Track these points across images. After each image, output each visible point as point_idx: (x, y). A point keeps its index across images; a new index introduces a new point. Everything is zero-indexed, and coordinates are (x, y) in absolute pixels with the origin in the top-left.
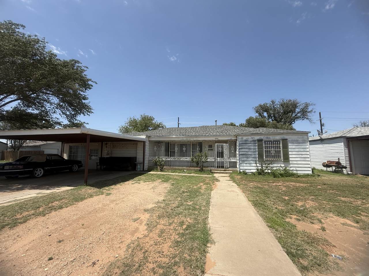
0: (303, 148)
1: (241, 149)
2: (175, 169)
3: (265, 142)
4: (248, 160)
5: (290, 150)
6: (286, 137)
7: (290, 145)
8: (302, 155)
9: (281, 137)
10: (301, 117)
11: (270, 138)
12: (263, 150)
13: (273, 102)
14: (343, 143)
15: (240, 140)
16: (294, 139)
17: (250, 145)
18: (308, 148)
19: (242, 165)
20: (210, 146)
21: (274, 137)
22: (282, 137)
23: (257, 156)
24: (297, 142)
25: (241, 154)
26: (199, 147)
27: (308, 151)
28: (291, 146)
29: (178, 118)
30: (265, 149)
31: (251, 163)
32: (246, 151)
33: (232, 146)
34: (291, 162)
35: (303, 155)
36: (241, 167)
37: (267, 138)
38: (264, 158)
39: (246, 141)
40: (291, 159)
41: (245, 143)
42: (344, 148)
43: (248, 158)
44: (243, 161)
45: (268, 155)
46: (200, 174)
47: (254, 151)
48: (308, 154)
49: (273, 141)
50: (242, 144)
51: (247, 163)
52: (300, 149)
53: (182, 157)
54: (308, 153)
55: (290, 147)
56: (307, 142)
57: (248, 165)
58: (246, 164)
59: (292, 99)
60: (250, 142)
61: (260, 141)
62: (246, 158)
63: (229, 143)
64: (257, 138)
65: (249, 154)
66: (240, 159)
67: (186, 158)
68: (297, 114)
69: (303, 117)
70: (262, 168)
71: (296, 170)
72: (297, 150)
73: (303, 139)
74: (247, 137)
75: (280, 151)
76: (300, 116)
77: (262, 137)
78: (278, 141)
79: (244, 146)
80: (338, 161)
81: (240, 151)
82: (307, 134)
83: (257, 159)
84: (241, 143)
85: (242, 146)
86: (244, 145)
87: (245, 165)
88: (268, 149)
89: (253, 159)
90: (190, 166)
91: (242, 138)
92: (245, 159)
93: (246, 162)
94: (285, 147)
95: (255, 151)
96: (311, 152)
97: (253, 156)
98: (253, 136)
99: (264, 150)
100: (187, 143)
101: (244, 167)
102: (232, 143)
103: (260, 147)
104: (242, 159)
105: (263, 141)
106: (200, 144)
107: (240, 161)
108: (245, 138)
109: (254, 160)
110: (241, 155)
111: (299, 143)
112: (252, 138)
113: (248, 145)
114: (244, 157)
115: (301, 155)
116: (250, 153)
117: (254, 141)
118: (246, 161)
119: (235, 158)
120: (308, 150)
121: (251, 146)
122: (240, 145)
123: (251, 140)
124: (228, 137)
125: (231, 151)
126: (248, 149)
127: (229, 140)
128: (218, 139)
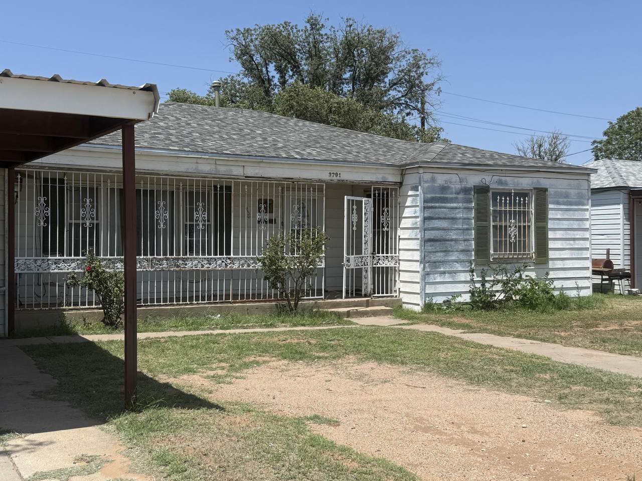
0: (577, 220)
3: (495, 195)
4: (449, 261)
5: (550, 225)
6: (545, 183)
7: (553, 209)
8: (574, 239)
9: (532, 182)
11: (506, 184)
12: (490, 226)
14: (621, 206)
15: (426, 185)
16: (564, 190)
17: (455, 205)
18: (587, 219)
19: (431, 278)
20: (268, 206)
21: (516, 180)
22: (535, 180)
23: (471, 245)
24: (565, 200)
25: (430, 240)
27: (586, 230)
28: (554, 213)
30: (493, 221)
31: (455, 272)
32: (444, 229)
33: (383, 206)
34: (551, 264)
35: (577, 242)
36: (427, 286)
37: (500, 182)
38: (492, 252)
39: (444, 189)
40: (551, 254)
41: (440, 198)
43: (446, 252)
44: (435, 264)
45: (501, 242)
47: (465, 227)
48: (586, 239)
49: (516, 194)
50: (433, 200)
51: (444, 273)
52: (572, 222)
54: (587, 235)
55: (551, 215)
56: (585, 202)
57: (447, 278)
58: (443, 275)
60: (454, 196)
61: (482, 190)
62: (442, 254)
63: (374, 195)
64: (474, 179)
65: (452, 240)
66: (427, 259)
67: (209, 261)
70: (483, 285)
72: (565, 224)
73: (580, 191)
74: (446, 177)
75: (529, 226)
76: (399, 99)
77: (487, 179)
78: (524, 194)
79: (437, 210)
81: (426, 226)
82: (589, 175)
83: (471, 256)
84: (429, 196)
85: (432, 207)
86: (437, 205)
87: (438, 280)
88: (501, 220)
89: (462, 257)
90: (235, 296)
91: (433, 180)
92: (440, 256)
93: (442, 270)
94: (542, 215)
95: (467, 229)
96: (594, 232)
97: (462, 246)
98: (462, 174)
99: (492, 224)
101: (438, 286)
102: (383, 194)
103: (482, 214)
104: (433, 259)
105: (490, 194)
107: (427, 265)
108: (441, 179)
109: (463, 261)
110: (429, 244)
111: (571, 204)
112: (461, 181)
113: (449, 205)
114: (438, 249)
115: (572, 242)
116: (453, 235)
117: (466, 191)
118: (443, 262)
120: (587, 225)
121: (456, 208)
122: (426, 205)
123: (458, 186)
124: (373, 171)
125: (379, 228)
126: (448, 219)
127: (377, 182)
128: (338, 178)
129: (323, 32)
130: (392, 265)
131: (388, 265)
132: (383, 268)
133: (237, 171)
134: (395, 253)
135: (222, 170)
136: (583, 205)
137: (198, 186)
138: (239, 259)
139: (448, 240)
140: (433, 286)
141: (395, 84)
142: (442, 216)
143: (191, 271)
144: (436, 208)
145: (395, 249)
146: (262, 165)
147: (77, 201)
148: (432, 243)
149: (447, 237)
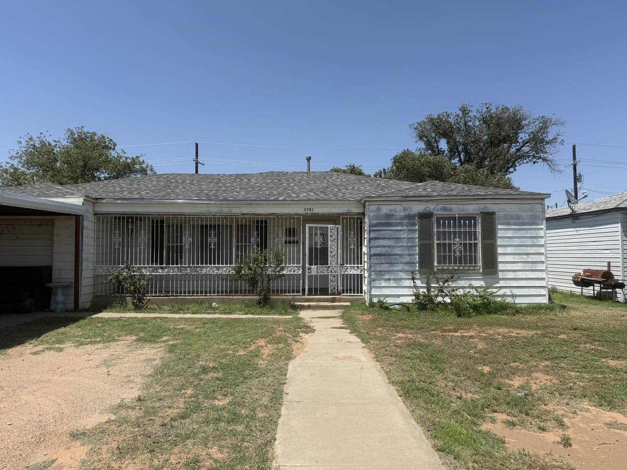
0: (530, 237)
1: (375, 239)
2: (184, 302)
3: (438, 219)
4: (394, 271)
5: (499, 242)
6: (491, 207)
7: (501, 229)
8: (527, 254)
9: (479, 207)
10: (529, 156)
11: (451, 210)
12: (433, 243)
13: (465, 111)
14: (619, 225)
15: (372, 214)
16: (510, 213)
17: (399, 228)
18: (542, 237)
19: (377, 284)
21: (461, 207)
22: (482, 206)
23: (415, 259)
24: (517, 221)
25: (375, 255)
26: (258, 234)
27: (542, 246)
28: (503, 232)
29: (197, 145)
30: (438, 240)
31: (400, 279)
32: (389, 247)
33: (350, 230)
34: (501, 275)
35: (531, 256)
36: (373, 289)
37: (445, 209)
38: (436, 264)
39: (388, 216)
40: (501, 267)
41: (385, 223)
42: (622, 238)
43: (391, 264)
44: (381, 273)
45: (445, 256)
46: (258, 314)
47: (410, 244)
48: (542, 254)
49: (460, 218)
50: (378, 225)
51: (389, 280)
52: (524, 240)
53: (206, 264)
54: (542, 250)
55: (500, 234)
56: (540, 222)
57: (392, 283)
58: (388, 282)
59: (511, 105)
60: (398, 221)
61: (426, 216)
62: (387, 265)
63: (343, 222)
64: (418, 208)
65: (396, 255)
66: (373, 269)
68: (522, 147)
69: (534, 156)
70: (429, 291)
71: (513, 296)
72: (517, 242)
73: (532, 213)
74: (392, 207)
75: (476, 244)
77: (431, 207)
78: (470, 219)
79: (383, 232)
80: (606, 269)
81: (372, 244)
82: (543, 199)
83: (416, 266)
84: (375, 222)
85: (378, 230)
86: (382, 228)
87: (383, 285)
88: (445, 239)
89: (406, 268)
91: (378, 210)
92: (385, 267)
93: (387, 277)
94: (490, 234)
95: (412, 246)
96: (548, 249)
97: (407, 259)
98: (406, 205)
99: (436, 242)
100: (223, 221)
102: (350, 222)
103: (425, 234)
104: (378, 269)
105: (434, 219)
106: (262, 227)
107: (373, 273)
108: (385, 209)
109: (408, 271)
110: (375, 257)
111: (524, 224)
112: (405, 209)
113: (393, 228)
114: (383, 261)
115: (525, 257)
116: (397, 251)
117: (410, 217)
118: (388, 272)
119: (359, 265)
120: (542, 242)
121: (401, 230)
122: (372, 228)
123: (402, 214)
124: (340, 206)
125: (347, 246)
126: (393, 238)
127: (343, 214)
128: (311, 212)
130: (358, 273)
131: (355, 273)
132: (350, 275)
133: (236, 211)
135: (226, 210)
136: (537, 224)
139: (393, 255)
140: (379, 289)
142: (388, 236)
144: (381, 230)
146: (253, 206)
148: (378, 257)
149: (392, 253)
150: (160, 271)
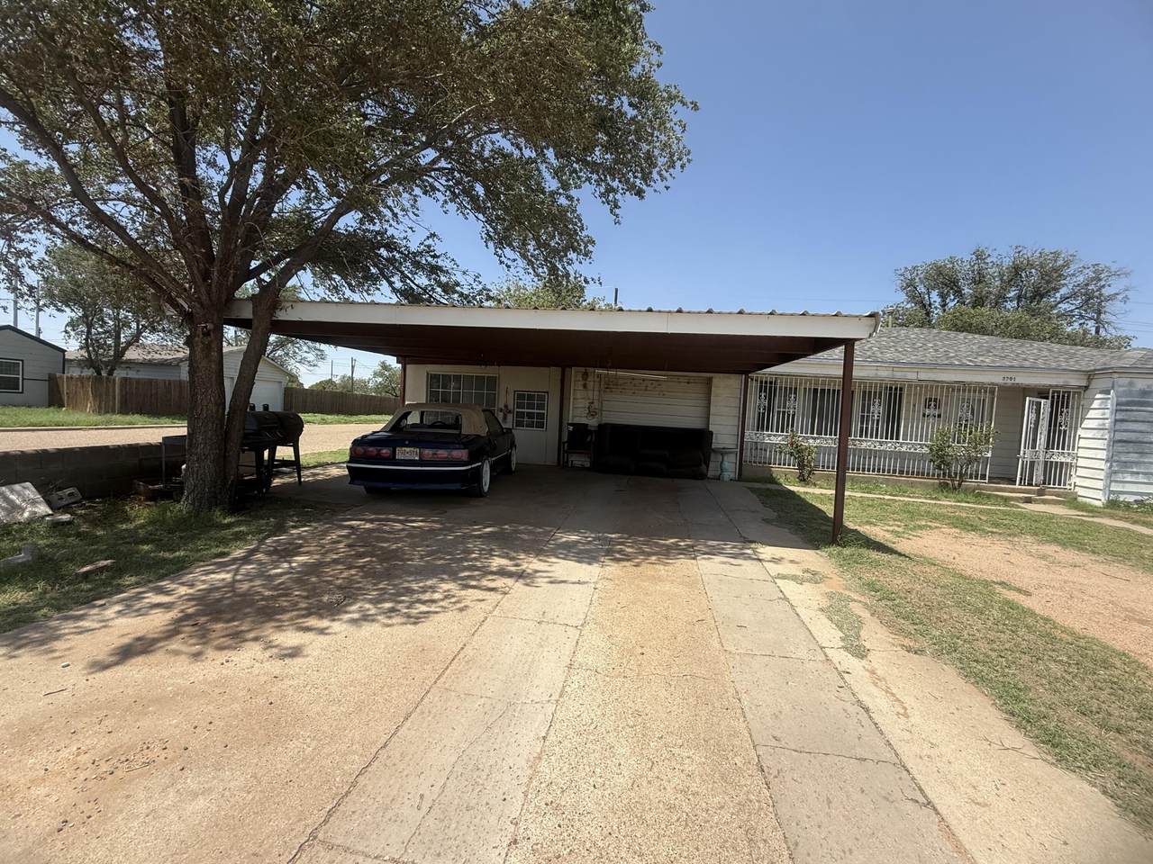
1: (1122, 421)
4: (1144, 463)
10: (1074, 316)
13: (979, 256)
15: (1121, 389)
19: (1120, 477)
25: (1120, 441)
32: (1141, 432)
33: (1062, 407)
36: (1113, 484)
39: (1145, 393)
41: (1140, 401)
43: (1142, 453)
44: (1126, 465)
46: (933, 499)
50: (1128, 403)
51: (1138, 473)
53: (887, 438)
57: (1141, 478)
58: (1135, 476)
59: (1050, 248)
62: (1136, 455)
63: (1053, 397)
66: (1115, 458)
67: (881, 444)
68: (1059, 303)
74: (1149, 382)
76: (1072, 311)
79: (1133, 413)
81: (1117, 427)
84: (1124, 399)
85: (1127, 410)
86: (1134, 408)
90: (901, 472)
91: (1131, 384)
92: (1133, 457)
93: (1135, 470)
101: (1127, 485)
102: (1063, 396)
104: (1123, 459)
107: (1114, 464)
108: (1141, 384)
110: (1120, 444)
113: (1149, 409)
114: (1131, 450)
118: (1137, 463)
119: (1071, 452)
122: (1119, 408)
124: (1054, 376)
125: (1055, 426)
126: (1148, 422)
127: (1057, 386)
128: (1013, 381)
129: (988, 260)
130: (1069, 461)
131: (1063, 460)
132: (1057, 463)
133: (912, 376)
134: (1073, 450)
135: (899, 375)
137: (876, 387)
138: (907, 444)
139: (1146, 443)
140: (1121, 485)
141: (1068, 298)
142: (1141, 419)
143: (865, 450)
144: (1132, 411)
145: (1074, 446)
146: (935, 371)
147: (785, 396)
148: (1124, 444)
149: (1145, 440)
150: (811, 441)
